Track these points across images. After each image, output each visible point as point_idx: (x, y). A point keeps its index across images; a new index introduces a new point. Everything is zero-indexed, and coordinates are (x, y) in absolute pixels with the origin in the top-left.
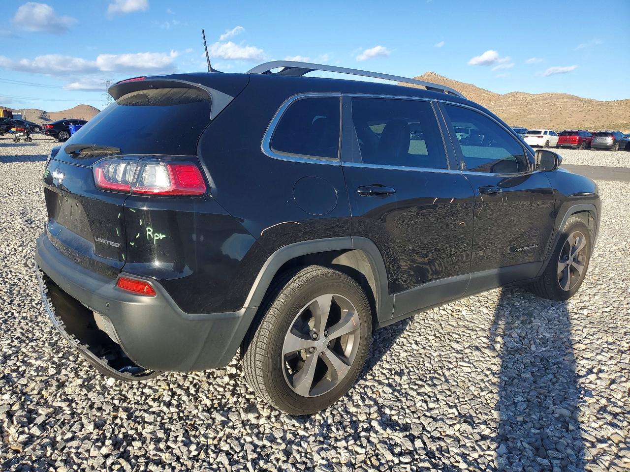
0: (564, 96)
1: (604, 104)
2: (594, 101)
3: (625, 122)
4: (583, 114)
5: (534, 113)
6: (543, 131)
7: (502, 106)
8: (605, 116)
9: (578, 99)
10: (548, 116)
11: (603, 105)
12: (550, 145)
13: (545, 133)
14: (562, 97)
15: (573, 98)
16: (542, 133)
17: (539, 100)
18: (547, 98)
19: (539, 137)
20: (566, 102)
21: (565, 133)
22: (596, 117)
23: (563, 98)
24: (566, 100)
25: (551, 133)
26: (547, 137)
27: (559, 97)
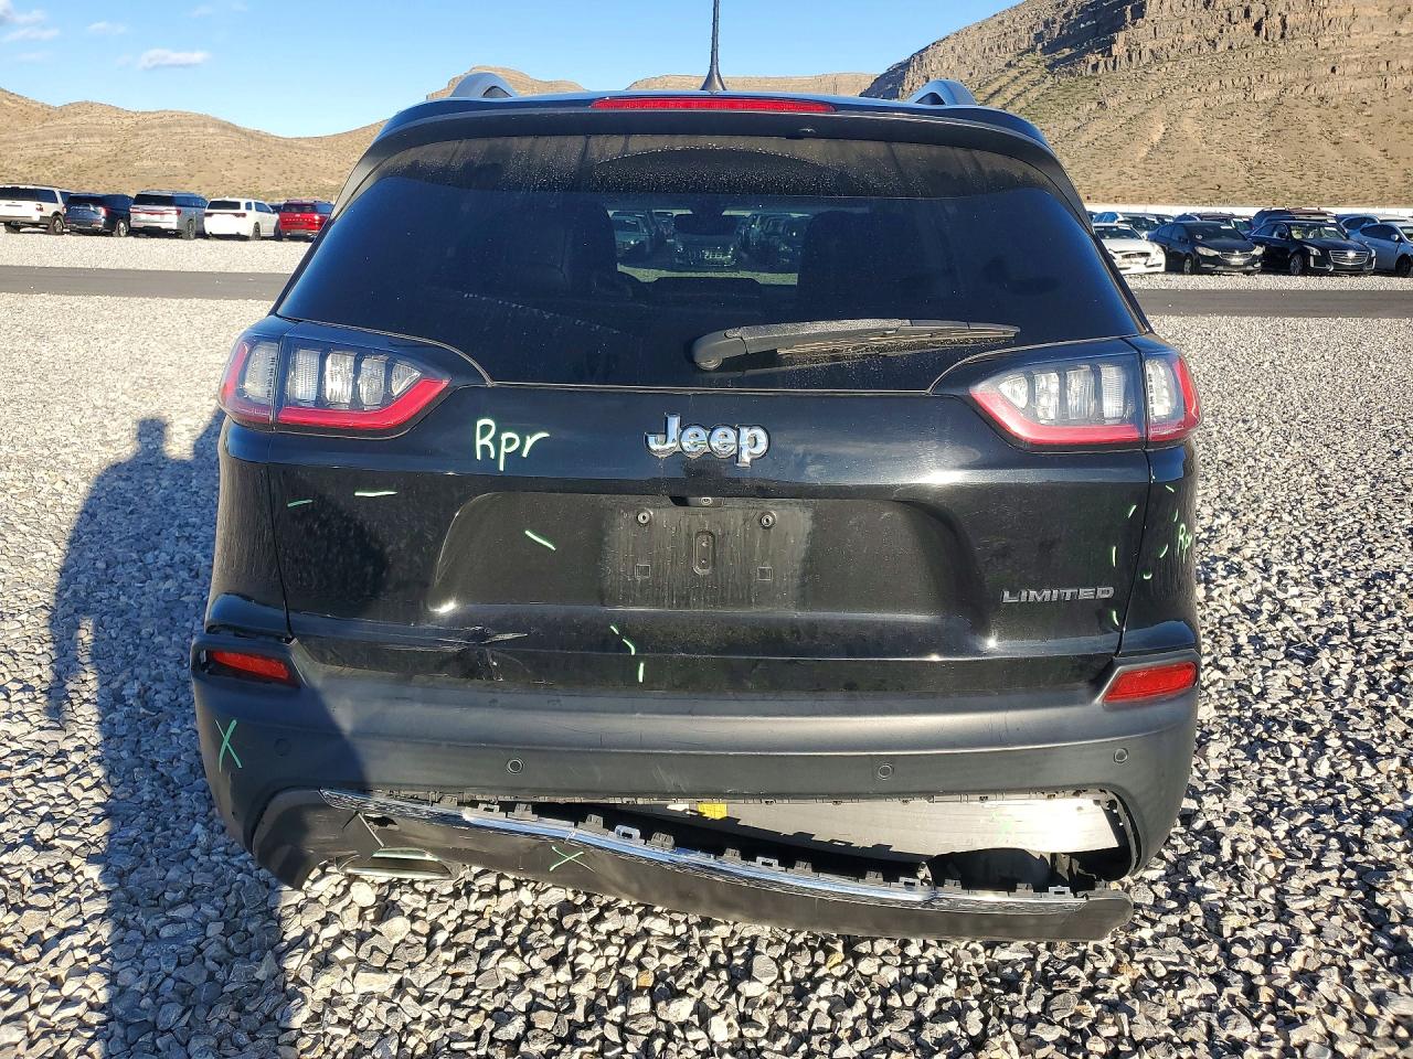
0: (204, 122)
1: (288, 144)
2: (267, 135)
3: (335, 183)
4: (255, 163)
5: (149, 157)
6: (243, 203)
7: (62, 137)
8: (296, 169)
9: (236, 130)
10: (183, 164)
11: (287, 146)
12: (262, 234)
13: (248, 206)
14: (201, 122)
15: (226, 127)
16: (243, 206)
17: (153, 127)
18: (170, 123)
19: (237, 215)
20: (212, 135)
21: (288, 206)
22: (281, 171)
23: (205, 125)
24: (211, 130)
25: (260, 207)
26: (253, 216)
27: (196, 122)
